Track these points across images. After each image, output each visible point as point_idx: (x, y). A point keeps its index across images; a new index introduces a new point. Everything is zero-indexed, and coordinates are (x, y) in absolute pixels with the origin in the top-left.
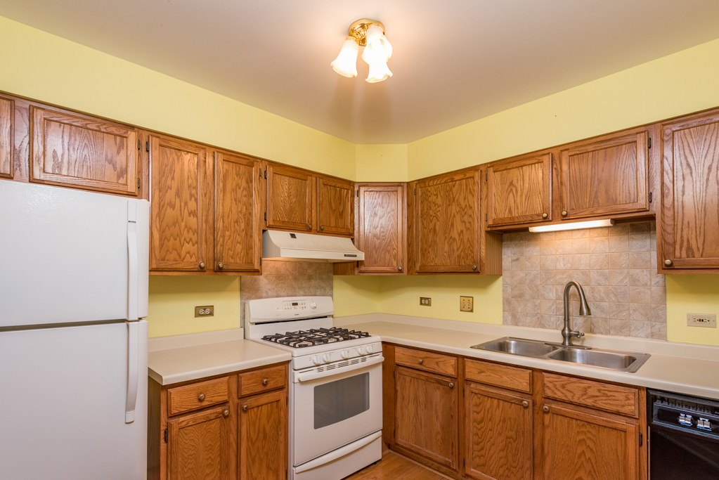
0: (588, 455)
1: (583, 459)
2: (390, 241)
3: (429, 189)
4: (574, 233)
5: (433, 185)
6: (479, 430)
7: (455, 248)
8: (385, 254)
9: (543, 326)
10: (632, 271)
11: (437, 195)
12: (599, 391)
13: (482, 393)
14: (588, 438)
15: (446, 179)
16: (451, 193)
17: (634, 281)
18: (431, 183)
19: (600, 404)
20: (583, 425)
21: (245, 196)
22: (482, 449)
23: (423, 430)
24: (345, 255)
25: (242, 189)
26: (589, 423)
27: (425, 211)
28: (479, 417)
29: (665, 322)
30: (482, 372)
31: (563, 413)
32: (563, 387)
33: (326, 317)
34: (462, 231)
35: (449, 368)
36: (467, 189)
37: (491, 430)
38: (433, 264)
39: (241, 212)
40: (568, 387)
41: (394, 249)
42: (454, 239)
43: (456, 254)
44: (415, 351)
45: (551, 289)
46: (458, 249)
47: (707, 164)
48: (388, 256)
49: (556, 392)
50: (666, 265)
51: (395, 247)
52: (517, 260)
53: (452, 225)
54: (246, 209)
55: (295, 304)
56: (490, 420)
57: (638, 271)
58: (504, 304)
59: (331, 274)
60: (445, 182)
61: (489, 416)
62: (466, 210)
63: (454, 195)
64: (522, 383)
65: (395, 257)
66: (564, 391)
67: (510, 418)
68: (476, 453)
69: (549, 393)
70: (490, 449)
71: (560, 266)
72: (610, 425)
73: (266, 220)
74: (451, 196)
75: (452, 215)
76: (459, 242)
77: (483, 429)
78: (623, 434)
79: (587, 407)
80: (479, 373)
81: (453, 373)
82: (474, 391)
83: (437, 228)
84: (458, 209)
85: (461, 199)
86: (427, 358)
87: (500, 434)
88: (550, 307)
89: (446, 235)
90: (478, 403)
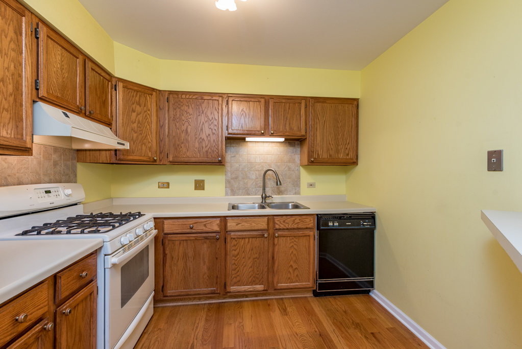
0: (295, 252)
1: (292, 255)
2: (146, 135)
3: (182, 100)
4: (265, 143)
5: (186, 98)
6: (236, 260)
7: (204, 146)
8: (142, 145)
9: (249, 194)
10: (288, 164)
11: (189, 106)
12: (300, 220)
13: (239, 237)
14: (295, 244)
15: (197, 96)
16: (200, 107)
17: (289, 169)
18: (184, 96)
19: (300, 226)
20: (293, 239)
21: (13, 50)
22: (238, 271)
23: (191, 276)
24: (118, 143)
25: (9, 38)
26: (295, 237)
27: (178, 116)
28: (236, 253)
29: (300, 187)
30: (239, 224)
31: (284, 235)
32: (284, 222)
33: (76, 204)
34: (209, 135)
35: (215, 226)
36: (213, 107)
37: (244, 258)
38: (185, 156)
39: (8, 69)
40: (286, 221)
41: (149, 142)
42: (203, 139)
43: (205, 150)
44: (184, 220)
45: (253, 174)
46: (206, 147)
47: (324, 119)
48: (144, 148)
49: (281, 225)
50: (312, 161)
51: (150, 140)
52: (234, 156)
53: (202, 130)
54: (15, 67)
55: (48, 192)
56: (244, 252)
57: (291, 164)
58: (226, 183)
59: (75, 161)
60: (196, 99)
61: (243, 249)
62: (212, 121)
63: (203, 109)
64: (263, 224)
65: (150, 149)
66: (284, 224)
67: (256, 247)
68: (234, 276)
69: (277, 227)
70: (243, 270)
71: (258, 161)
72: (304, 235)
73: (37, 89)
74: (201, 109)
75: (202, 123)
76: (207, 142)
77: (239, 259)
78: (308, 237)
79: (294, 229)
80: (237, 225)
81: (218, 229)
82: (233, 237)
83: (189, 130)
84: (206, 119)
85: (209, 114)
86: (196, 223)
87: (249, 258)
88: (252, 184)
89: (197, 136)
90: (235, 244)
